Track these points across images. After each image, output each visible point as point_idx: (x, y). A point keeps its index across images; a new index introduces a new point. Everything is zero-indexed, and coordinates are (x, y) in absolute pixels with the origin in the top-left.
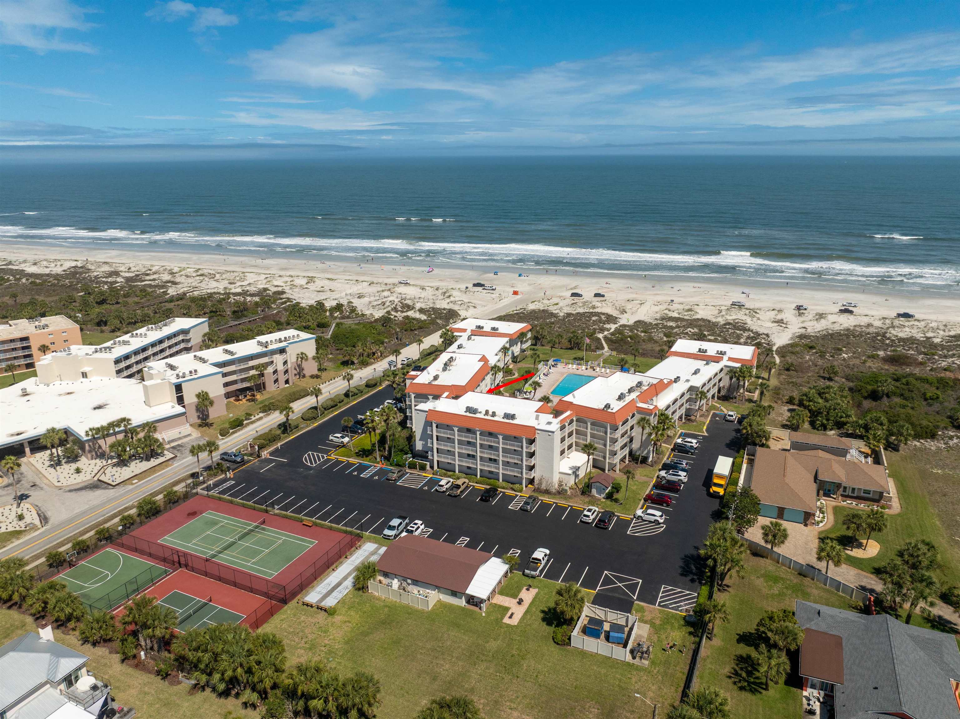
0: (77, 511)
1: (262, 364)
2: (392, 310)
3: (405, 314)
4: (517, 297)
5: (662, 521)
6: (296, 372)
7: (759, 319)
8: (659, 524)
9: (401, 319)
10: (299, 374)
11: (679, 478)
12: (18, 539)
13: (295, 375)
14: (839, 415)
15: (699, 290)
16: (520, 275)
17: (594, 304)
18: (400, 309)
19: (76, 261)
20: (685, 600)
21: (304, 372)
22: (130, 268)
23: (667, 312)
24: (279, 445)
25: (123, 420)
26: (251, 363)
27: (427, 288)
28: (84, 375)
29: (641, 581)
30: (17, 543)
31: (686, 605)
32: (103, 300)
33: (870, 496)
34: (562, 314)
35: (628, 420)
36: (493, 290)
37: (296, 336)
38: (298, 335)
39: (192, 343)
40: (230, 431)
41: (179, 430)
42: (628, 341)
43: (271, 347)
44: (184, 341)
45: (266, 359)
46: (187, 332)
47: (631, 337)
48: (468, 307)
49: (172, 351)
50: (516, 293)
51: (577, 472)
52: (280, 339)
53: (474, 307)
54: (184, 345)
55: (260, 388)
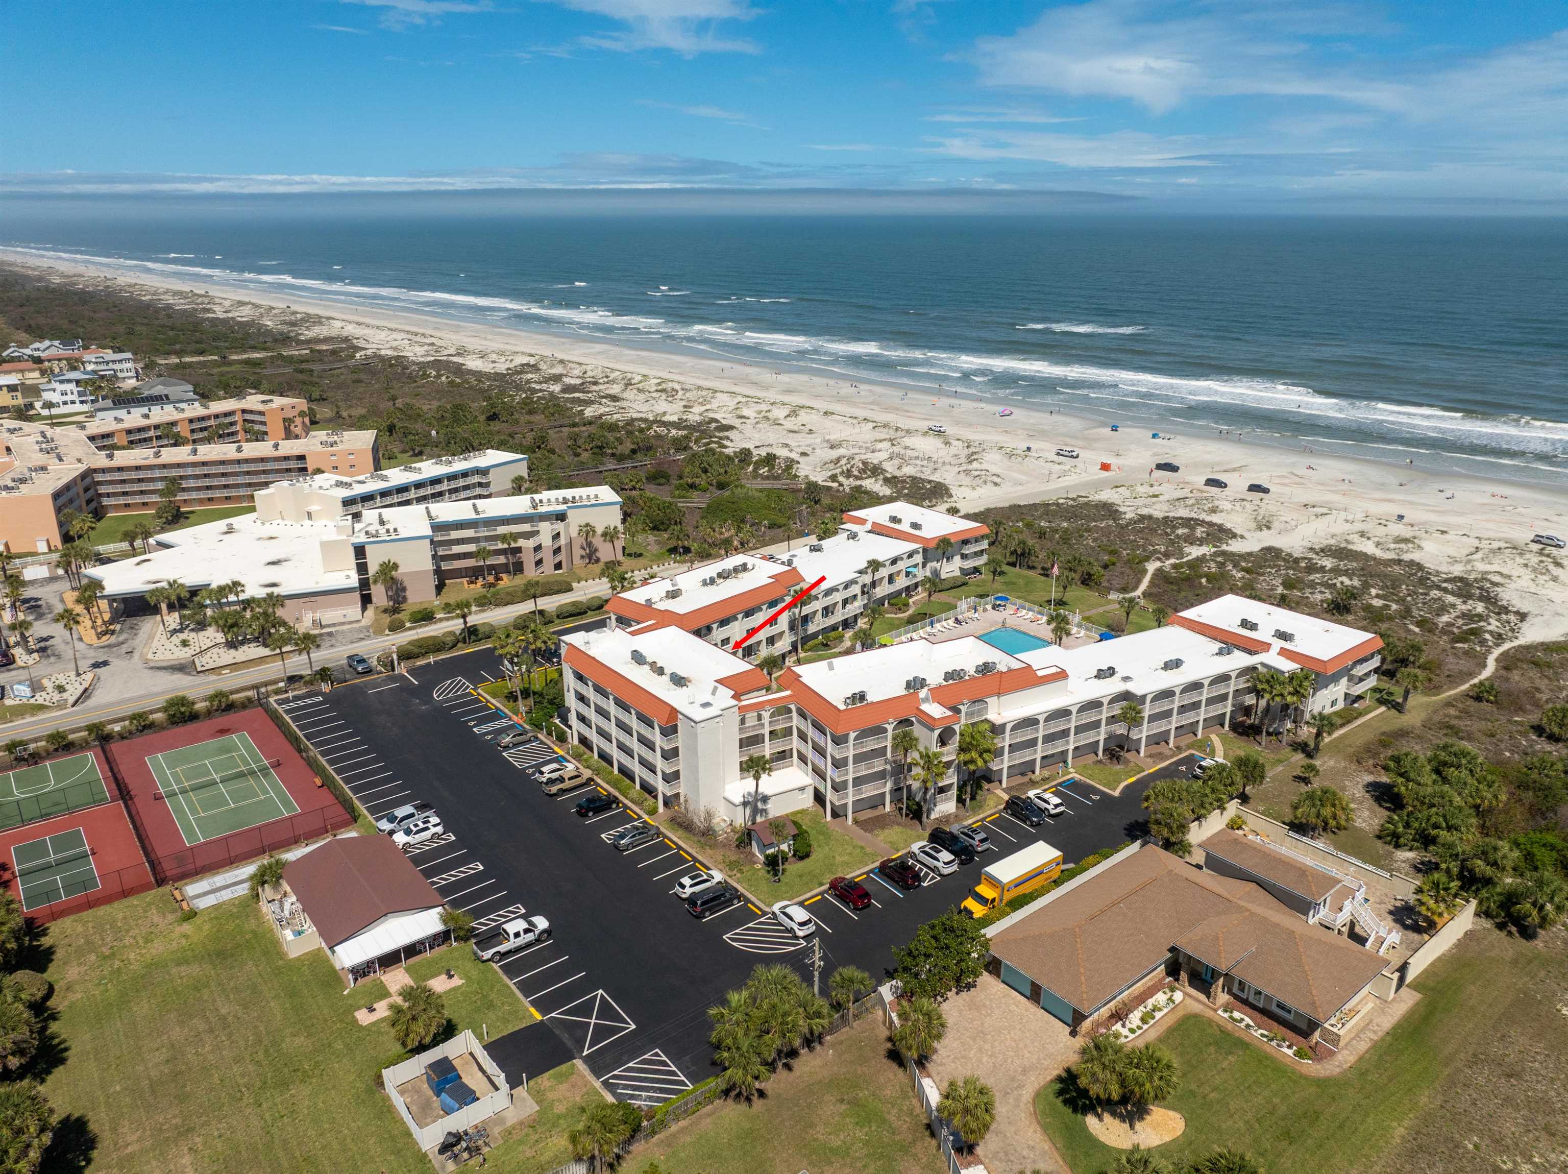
0: (127, 696)
1: (511, 534)
2: (842, 473)
3: (859, 483)
4: (1105, 474)
5: (800, 934)
6: (583, 553)
7: (1555, 579)
8: (796, 937)
9: (847, 490)
10: (590, 556)
11: (936, 863)
12: (33, 715)
13: (582, 557)
14: (1433, 820)
15: (1503, 502)
16: (1154, 436)
17: (1217, 503)
18: (856, 473)
19: (532, 355)
20: (655, 1090)
21: (598, 554)
22: (585, 373)
23: (1355, 538)
24: (432, 660)
25: (236, 584)
26: (501, 530)
27: (955, 443)
28: (310, 515)
29: (633, 1027)
30: (29, 719)
31: (651, 1099)
32: (495, 414)
33: (1290, 1017)
34: (1129, 516)
35: (885, 731)
36: (1072, 457)
37: (592, 496)
38: (596, 496)
39: (492, 489)
40: (408, 625)
41: (344, 612)
42: (1201, 583)
43: (542, 509)
44: (480, 485)
45: (526, 527)
46: (484, 472)
47: (1210, 577)
48: (985, 482)
49: (454, 497)
50: (1105, 467)
51: (760, 805)
52: (564, 498)
53: (996, 484)
54: (478, 491)
55: (518, 568)
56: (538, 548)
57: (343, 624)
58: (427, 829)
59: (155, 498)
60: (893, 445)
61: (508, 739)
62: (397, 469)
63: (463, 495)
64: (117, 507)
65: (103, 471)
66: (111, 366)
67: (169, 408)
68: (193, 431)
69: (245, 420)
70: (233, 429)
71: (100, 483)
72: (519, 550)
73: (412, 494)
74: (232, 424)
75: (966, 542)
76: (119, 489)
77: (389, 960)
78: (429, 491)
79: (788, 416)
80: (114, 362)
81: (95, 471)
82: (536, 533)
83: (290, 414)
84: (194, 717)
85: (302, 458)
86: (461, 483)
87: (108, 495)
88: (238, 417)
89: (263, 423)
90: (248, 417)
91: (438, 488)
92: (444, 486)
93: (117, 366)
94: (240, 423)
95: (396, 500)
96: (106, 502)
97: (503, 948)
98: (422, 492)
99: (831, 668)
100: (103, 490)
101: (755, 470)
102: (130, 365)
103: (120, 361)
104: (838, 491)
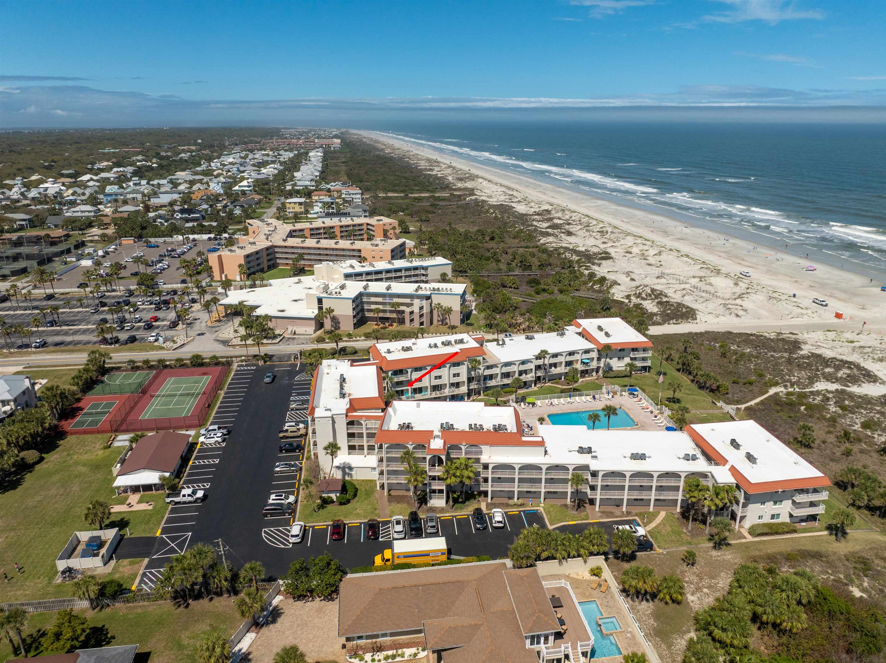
1: (400, 303)
2: (635, 294)
5: (291, 541)
6: (439, 319)
10: (442, 321)
13: (438, 321)
18: (644, 296)
21: (447, 321)
35: (461, 449)
36: (822, 305)
37: (449, 289)
38: (451, 289)
39: (429, 278)
40: (327, 341)
41: (306, 329)
42: (799, 409)
43: (420, 292)
44: (423, 275)
45: (408, 301)
46: (425, 268)
47: (810, 407)
48: (731, 314)
49: (407, 280)
50: (838, 316)
51: (347, 470)
52: (434, 288)
53: (737, 316)
54: (423, 278)
55: (402, 321)
56: (412, 313)
57: (304, 335)
58: (213, 437)
59: (290, 262)
60: (701, 281)
61: (294, 406)
62: (384, 262)
63: (413, 279)
64: (283, 264)
65: (279, 247)
66: (351, 196)
67: (349, 219)
68: (341, 232)
69: (368, 229)
70: (362, 232)
71: (277, 252)
72: (403, 312)
73: (383, 276)
74: (361, 230)
75: (634, 350)
76: (284, 256)
77: (135, 489)
78: (393, 275)
79: (656, 255)
80: (353, 194)
81: (276, 247)
82: (412, 305)
83: (388, 227)
84: (202, 365)
85: (360, 251)
86: (413, 273)
87: (280, 258)
88: (365, 227)
89: (374, 231)
90: (369, 227)
91: (399, 274)
92: (403, 273)
93: (354, 196)
94: (365, 229)
95: (374, 278)
96: (278, 261)
97: (176, 499)
98: (389, 275)
99: (418, 406)
100: (277, 255)
101: (593, 285)
102: (359, 196)
103: (356, 194)
104: (627, 305)
